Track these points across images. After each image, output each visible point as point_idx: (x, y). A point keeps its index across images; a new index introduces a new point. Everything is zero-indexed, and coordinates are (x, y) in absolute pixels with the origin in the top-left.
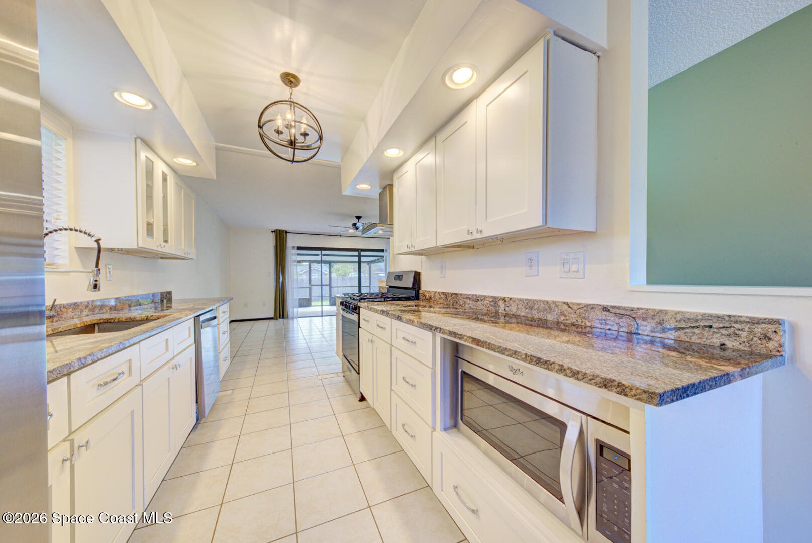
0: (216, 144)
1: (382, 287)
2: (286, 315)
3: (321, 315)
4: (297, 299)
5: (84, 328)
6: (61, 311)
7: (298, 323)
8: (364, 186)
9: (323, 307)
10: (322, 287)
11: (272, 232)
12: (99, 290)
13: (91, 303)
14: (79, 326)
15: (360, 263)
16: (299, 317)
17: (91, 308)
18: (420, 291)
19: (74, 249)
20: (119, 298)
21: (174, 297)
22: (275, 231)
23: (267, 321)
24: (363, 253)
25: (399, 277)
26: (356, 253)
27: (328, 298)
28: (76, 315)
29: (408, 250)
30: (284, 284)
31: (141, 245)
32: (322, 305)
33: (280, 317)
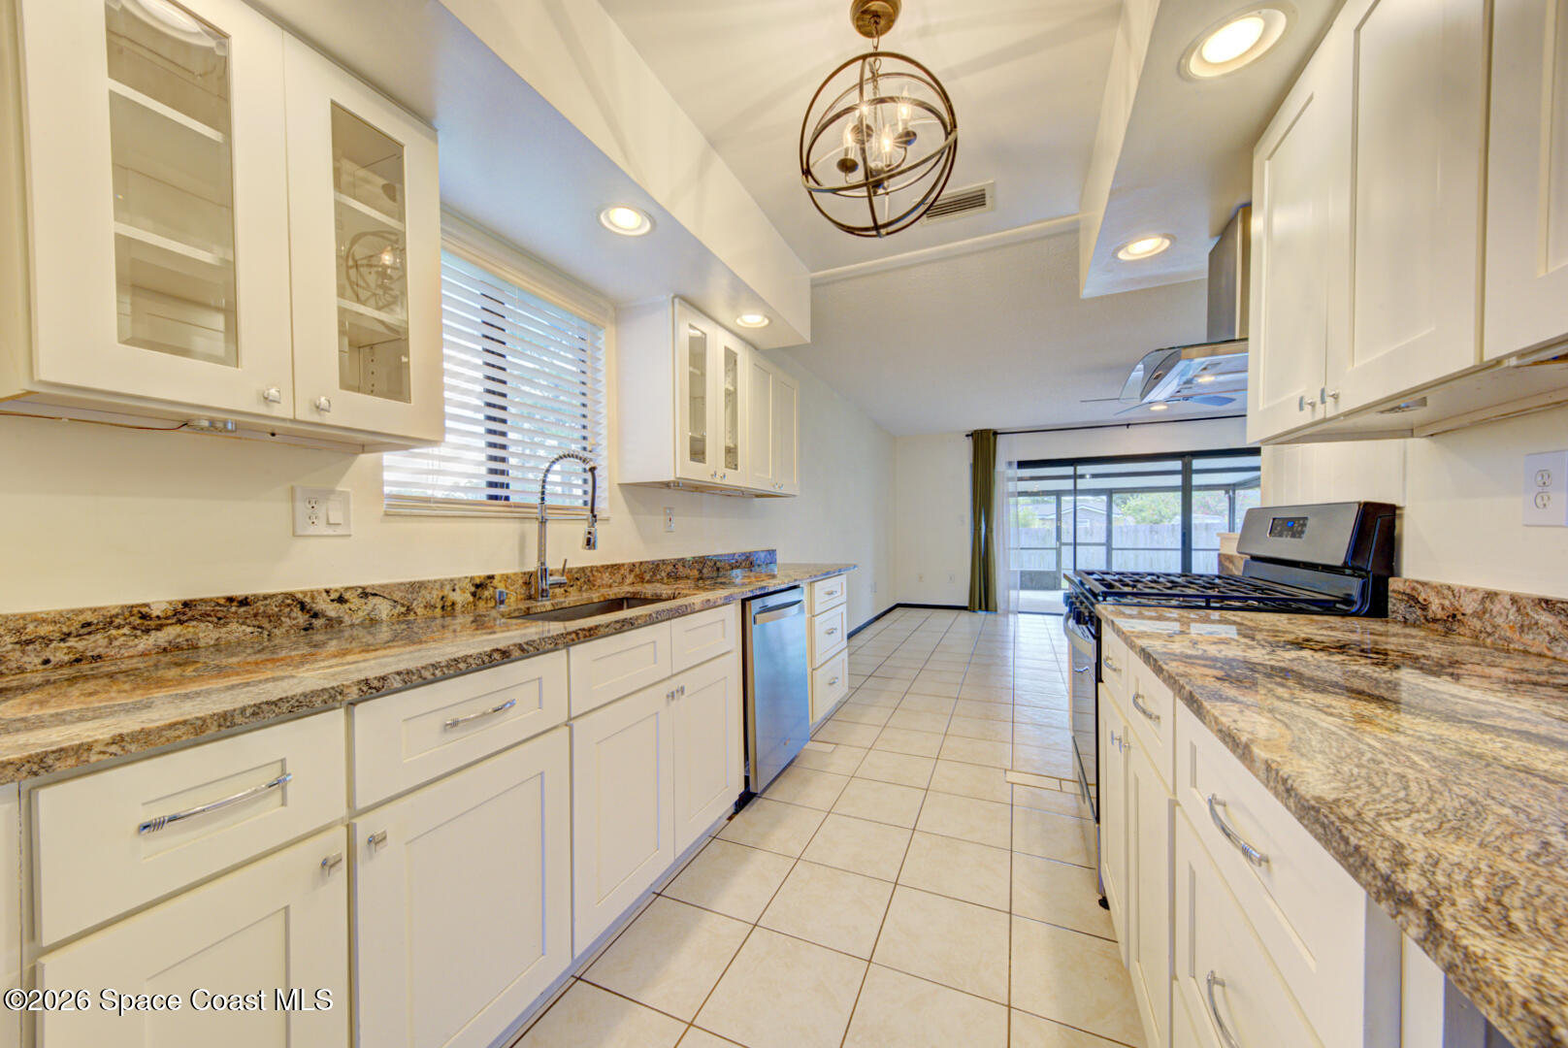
0: (813, 275)
1: (1229, 558)
2: (991, 605)
4: (1015, 572)
5: (607, 603)
6: (593, 575)
7: (1016, 623)
8: (1145, 247)
10: (1075, 548)
11: (967, 436)
12: (594, 548)
13: (637, 566)
14: (596, 600)
15: (1186, 490)
16: (1020, 612)
17: (638, 573)
18: (1394, 584)
19: (617, 488)
20: (683, 559)
21: (780, 558)
22: (972, 435)
23: (955, 613)
24: (1197, 464)
25: (1290, 524)
26: (1177, 465)
28: (615, 582)
29: (1305, 418)
30: (990, 540)
31: (678, 476)
33: (980, 608)
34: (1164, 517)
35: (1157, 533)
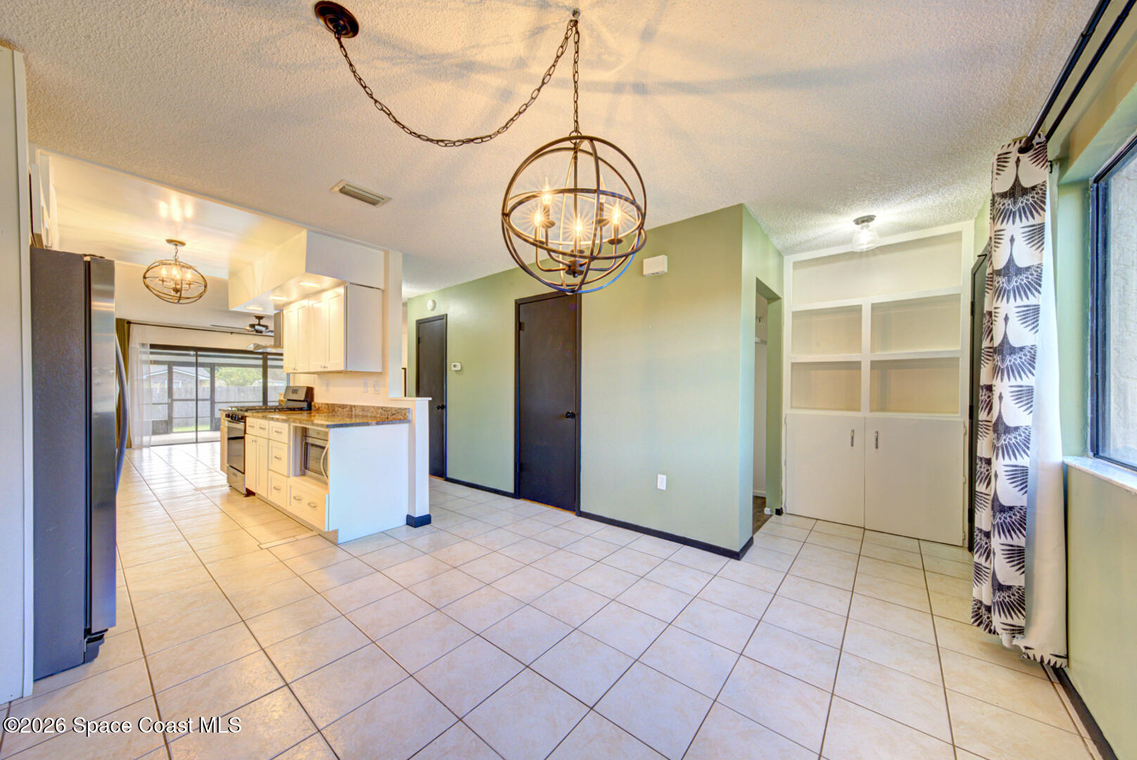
3: (195, 441)
4: (148, 421)
9: (199, 433)
15: (265, 366)
16: (151, 446)
18: (313, 403)
25: (295, 391)
26: (261, 356)
27: (209, 419)
32: (197, 431)
34: (247, 381)
35: (243, 392)
